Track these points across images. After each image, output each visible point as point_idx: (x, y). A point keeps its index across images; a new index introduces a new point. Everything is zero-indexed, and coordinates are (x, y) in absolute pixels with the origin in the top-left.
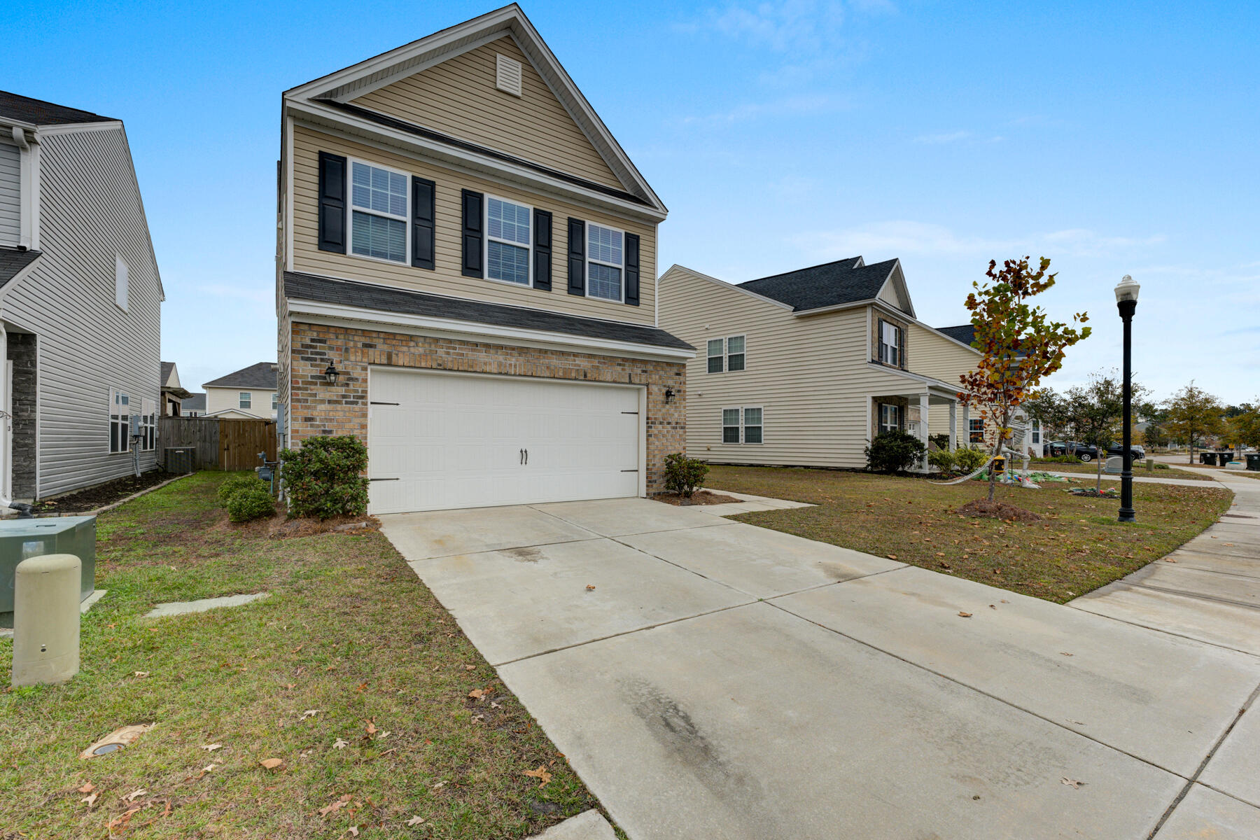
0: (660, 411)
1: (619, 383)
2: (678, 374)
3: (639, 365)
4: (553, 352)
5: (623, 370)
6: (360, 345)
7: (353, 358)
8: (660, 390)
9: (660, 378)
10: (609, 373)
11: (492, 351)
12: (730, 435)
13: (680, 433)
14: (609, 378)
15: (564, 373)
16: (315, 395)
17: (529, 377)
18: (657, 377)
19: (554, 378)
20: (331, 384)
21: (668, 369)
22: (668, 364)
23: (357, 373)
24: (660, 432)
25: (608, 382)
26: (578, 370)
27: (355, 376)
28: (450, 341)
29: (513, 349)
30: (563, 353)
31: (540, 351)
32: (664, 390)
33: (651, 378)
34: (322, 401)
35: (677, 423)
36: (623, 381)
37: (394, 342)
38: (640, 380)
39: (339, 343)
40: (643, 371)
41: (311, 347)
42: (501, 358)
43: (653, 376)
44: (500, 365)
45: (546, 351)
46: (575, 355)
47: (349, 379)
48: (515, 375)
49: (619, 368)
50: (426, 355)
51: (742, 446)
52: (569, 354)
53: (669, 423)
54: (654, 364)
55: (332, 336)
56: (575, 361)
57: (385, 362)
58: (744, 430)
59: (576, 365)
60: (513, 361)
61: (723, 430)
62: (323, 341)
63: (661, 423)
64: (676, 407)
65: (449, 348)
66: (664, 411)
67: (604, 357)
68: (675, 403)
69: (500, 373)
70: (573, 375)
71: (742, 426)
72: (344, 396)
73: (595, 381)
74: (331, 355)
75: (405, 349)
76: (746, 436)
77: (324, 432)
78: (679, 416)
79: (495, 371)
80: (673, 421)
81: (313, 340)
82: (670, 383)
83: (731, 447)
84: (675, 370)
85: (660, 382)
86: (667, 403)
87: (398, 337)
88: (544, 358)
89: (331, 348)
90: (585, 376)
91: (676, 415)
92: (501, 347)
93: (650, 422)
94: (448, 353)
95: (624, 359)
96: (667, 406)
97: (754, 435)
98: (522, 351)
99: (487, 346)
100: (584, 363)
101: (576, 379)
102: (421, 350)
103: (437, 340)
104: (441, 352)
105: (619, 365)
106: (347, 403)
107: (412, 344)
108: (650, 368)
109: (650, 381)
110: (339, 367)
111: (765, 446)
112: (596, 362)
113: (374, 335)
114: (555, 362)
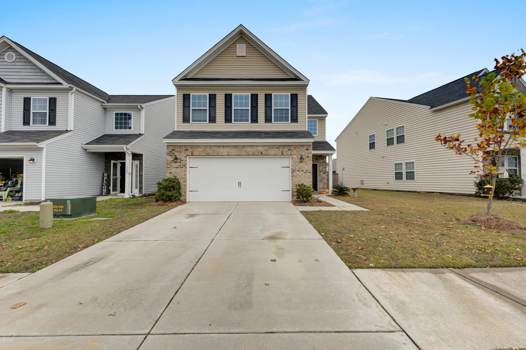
0: (298, 165)
1: (277, 155)
2: (307, 150)
3: (287, 147)
4: (248, 146)
5: (279, 150)
6: (184, 150)
7: (182, 154)
8: (297, 157)
9: (298, 152)
10: (272, 152)
11: (225, 148)
12: (398, 176)
13: (309, 175)
14: (272, 153)
15: (253, 153)
16: (172, 166)
17: (239, 156)
18: (296, 152)
19: (248, 155)
20: (176, 162)
21: (302, 148)
22: (302, 146)
23: (183, 159)
24: (297, 174)
25: (272, 155)
26: (258, 152)
27: (182, 159)
28: (211, 146)
29: (232, 146)
30: (252, 146)
31: (243, 146)
32: (300, 157)
33: (293, 152)
34: (174, 168)
35: (307, 171)
36: (279, 154)
37: (193, 148)
38: (287, 153)
39: (178, 150)
40: (288, 150)
41: (171, 152)
42: (228, 150)
43: (294, 151)
44: (228, 152)
45: (245, 146)
46: (257, 146)
47: (181, 161)
48: (233, 155)
49: (277, 150)
50: (203, 151)
51: (404, 181)
52: (254, 146)
53: (302, 171)
54: (294, 146)
55: (177, 148)
56: (257, 148)
57: (191, 154)
58: (405, 173)
59: (257, 150)
60: (232, 150)
61: (394, 173)
62: (174, 150)
63: (298, 171)
64: (306, 164)
65: (210, 148)
66: (300, 165)
67: (270, 146)
68: (306, 162)
69: (228, 155)
70: (256, 154)
71: (404, 171)
72: (180, 166)
73: (266, 155)
74: (177, 154)
75: (197, 150)
76: (407, 176)
77: (174, 176)
78: (308, 167)
79: (226, 155)
80: (305, 170)
81: (172, 150)
82: (303, 153)
83: (399, 182)
84: (305, 148)
85: (298, 153)
86: (301, 162)
87: (195, 146)
88: (244, 148)
89: (176, 152)
90: (262, 154)
91: (306, 167)
92: (228, 146)
93: (293, 171)
94: (210, 150)
95: (279, 146)
96: (301, 164)
97: (411, 176)
98: (236, 146)
99: (223, 146)
100: (261, 149)
101: (257, 155)
102: (201, 150)
103: (206, 146)
104: (208, 150)
105: (277, 148)
106: (180, 168)
107: (199, 148)
108: (292, 148)
109: (292, 153)
110: (178, 157)
111: (416, 181)
112: (266, 148)
113: (188, 147)
114: (249, 149)
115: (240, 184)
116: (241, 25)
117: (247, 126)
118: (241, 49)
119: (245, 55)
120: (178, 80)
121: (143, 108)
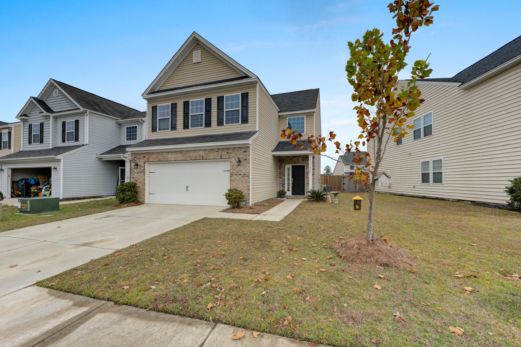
0: (235, 169)
1: (216, 159)
2: (244, 152)
3: (225, 151)
4: (192, 151)
5: (218, 153)
6: (143, 157)
7: (141, 161)
8: (235, 160)
9: (236, 155)
10: (212, 156)
11: (173, 154)
12: (425, 178)
13: (246, 179)
14: (212, 157)
15: (195, 158)
16: (134, 171)
17: (184, 161)
18: (234, 154)
19: (191, 160)
20: (137, 168)
21: (239, 150)
22: (239, 148)
23: (142, 165)
24: (235, 178)
25: (212, 159)
26: (200, 156)
27: (141, 165)
28: (162, 152)
29: (179, 152)
30: (195, 150)
31: (187, 151)
32: (237, 160)
33: (231, 155)
34: (136, 173)
35: (244, 174)
36: (218, 158)
37: (149, 155)
38: (226, 157)
39: (139, 157)
40: (227, 153)
41: (134, 159)
42: (175, 156)
43: (232, 154)
44: (175, 158)
45: (189, 151)
46: (199, 150)
47: (141, 167)
48: (179, 161)
49: (216, 153)
50: (156, 158)
51: (431, 185)
52: (197, 150)
53: (240, 175)
54: (233, 149)
55: (137, 156)
56: (199, 153)
57: (147, 161)
58: (432, 174)
59: (199, 154)
60: (178, 156)
61: (421, 175)
62: (136, 157)
63: (236, 175)
64: (244, 167)
65: (161, 154)
66: (237, 169)
67: (210, 149)
68: (243, 165)
69: (175, 161)
70: (198, 158)
71: (431, 172)
72: (140, 171)
73: (207, 159)
74: (138, 161)
75: (151, 156)
76: (434, 178)
77: (136, 181)
78: (245, 171)
79: (173, 160)
80: (242, 173)
81: (134, 157)
82: (241, 156)
83: (425, 186)
84: (243, 150)
85: (236, 156)
86: (239, 165)
87: (150, 153)
88: (188, 153)
89: (137, 159)
90: (203, 158)
91: (244, 171)
92: (175, 152)
93: (231, 175)
94: (161, 156)
95: (219, 149)
96: (239, 167)
97: (438, 178)
98: (181, 152)
99: (171, 152)
100: (202, 153)
101: (199, 160)
102: (155, 156)
103: (159, 153)
104: (160, 156)
105: (216, 152)
106: (140, 173)
107: (153, 155)
108: (230, 151)
109: (230, 156)
110: (139, 164)
111: (445, 185)
112: (207, 152)
113: (145, 154)
114: (192, 154)
115: (187, 187)
116: (194, 32)
117: (201, 131)
118: (197, 56)
119: (200, 61)
120: (147, 94)
121: (144, 121)
